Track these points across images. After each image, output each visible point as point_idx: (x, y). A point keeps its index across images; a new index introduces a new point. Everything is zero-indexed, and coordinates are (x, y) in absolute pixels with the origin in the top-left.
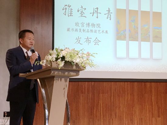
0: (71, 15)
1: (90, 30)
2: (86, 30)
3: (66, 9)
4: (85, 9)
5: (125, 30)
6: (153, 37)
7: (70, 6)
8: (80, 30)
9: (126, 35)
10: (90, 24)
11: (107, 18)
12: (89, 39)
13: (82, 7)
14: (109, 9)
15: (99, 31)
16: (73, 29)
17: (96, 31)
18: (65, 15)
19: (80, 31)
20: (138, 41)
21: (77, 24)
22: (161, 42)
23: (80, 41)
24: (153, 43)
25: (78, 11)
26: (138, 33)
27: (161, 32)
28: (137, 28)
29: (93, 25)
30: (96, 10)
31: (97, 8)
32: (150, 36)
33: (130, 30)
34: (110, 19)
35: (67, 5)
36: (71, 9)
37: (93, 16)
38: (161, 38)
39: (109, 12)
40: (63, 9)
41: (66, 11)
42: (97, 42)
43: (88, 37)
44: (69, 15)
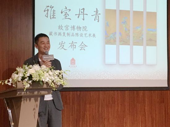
0: (53, 18)
1: (75, 34)
2: (71, 34)
3: (48, 10)
4: (70, 10)
5: (115, 33)
6: (147, 41)
7: (53, 7)
8: (64, 33)
9: (116, 38)
10: (75, 28)
11: (95, 20)
12: (74, 44)
13: (66, 8)
14: (97, 9)
15: (85, 34)
16: (55, 33)
17: (81, 35)
18: (47, 17)
19: (64, 35)
20: (129, 45)
21: (60, 27)
22: (156, 45)
23: (63, 46)
24: (147, 47)
25: (62, 13)
26: (129, 36)
27: (156, 34)
28: (129, 30)
29: (79, 28)
31: (84, 9)
32: (143, 39)
33: (120, 33)
34: (98, 22)
35: (49, 6)
36: (54, 11)
37: (78, 17)
38: (156, 41)
39: (97, 13)
40: (45, 11)
41: (47, 13)
42: (83, 47)
43: (73, 42)
44: (52, 17)
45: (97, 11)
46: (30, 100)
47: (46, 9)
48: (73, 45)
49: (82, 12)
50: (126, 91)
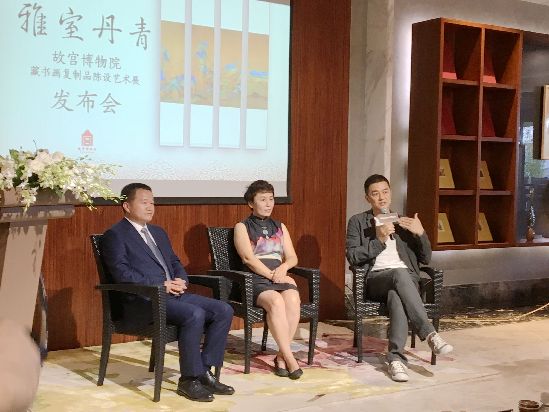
0: (41, 33)
1: (91, 74)
2: (83, 74)
3: (28, 14)
4: (81, 17)
5: (183, 76)
6: (248, 97)
7: (40, 7)
8: (67, 72)
9: (183, 88)
10: (94, 60)
11: (138, 44)
12: (91, 98)
13: (72, 13)
14: (142, 20)
15: (117, 76)
16: (46, 70)
17: (107, 78)
18: (26, 30)
19: (67, 76)
20: (212, 105)
21: (58, 57)
22: (266, 108)
23: (65, 100)
24: (248, 110)
25: (61, 22)
26: (212, 86)
27: (267, 84)
28: (212, 72)
29: (101, 61)
30: (109, 21)
31: (112, 17)
32: (240, 92)
33: (193, 78)
34: (145, 48)
35: (29, 5)
36: (43, 17)
37: (100, 35)
38: (266, 99)
39: (142, 28)
40: (20, 16)
41: (27, 21)
42: (111, 105)
43: (87, 92)
44: (38, 30)
45: (142, 24)
46: (26, 231)
47: (24, 12)
48: (87, 100)
49: (109, 25)
50: (203, 207)
